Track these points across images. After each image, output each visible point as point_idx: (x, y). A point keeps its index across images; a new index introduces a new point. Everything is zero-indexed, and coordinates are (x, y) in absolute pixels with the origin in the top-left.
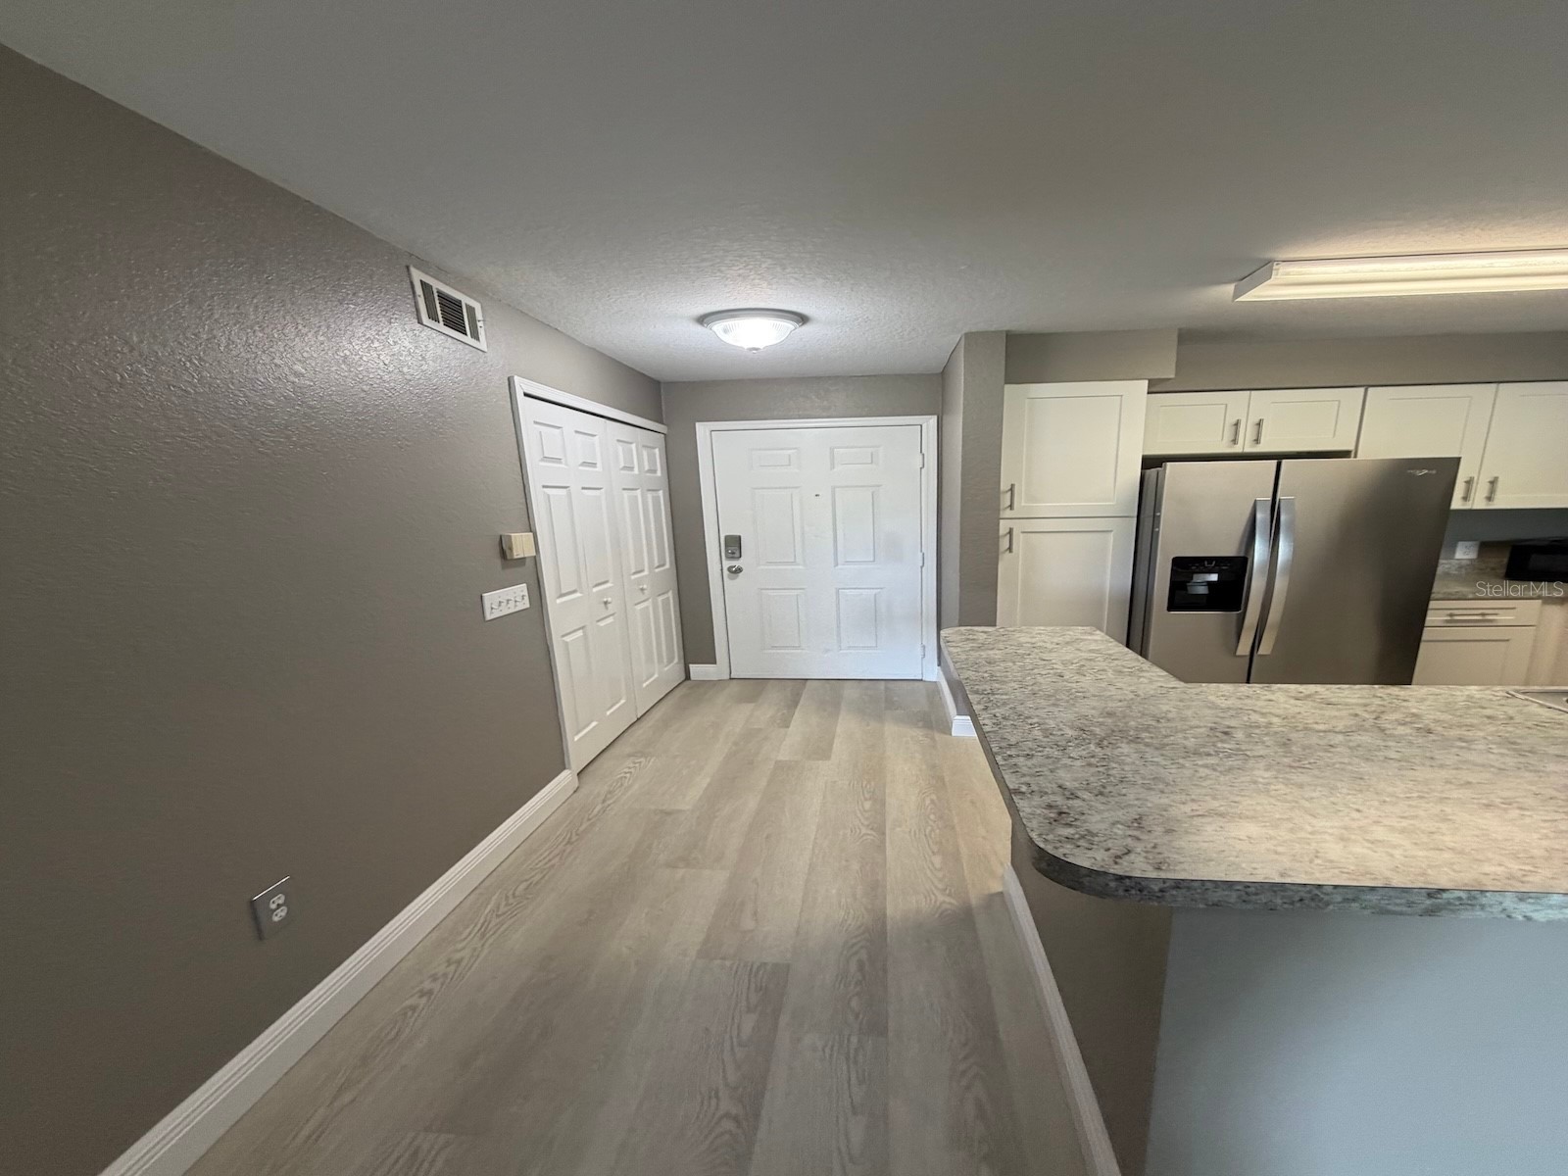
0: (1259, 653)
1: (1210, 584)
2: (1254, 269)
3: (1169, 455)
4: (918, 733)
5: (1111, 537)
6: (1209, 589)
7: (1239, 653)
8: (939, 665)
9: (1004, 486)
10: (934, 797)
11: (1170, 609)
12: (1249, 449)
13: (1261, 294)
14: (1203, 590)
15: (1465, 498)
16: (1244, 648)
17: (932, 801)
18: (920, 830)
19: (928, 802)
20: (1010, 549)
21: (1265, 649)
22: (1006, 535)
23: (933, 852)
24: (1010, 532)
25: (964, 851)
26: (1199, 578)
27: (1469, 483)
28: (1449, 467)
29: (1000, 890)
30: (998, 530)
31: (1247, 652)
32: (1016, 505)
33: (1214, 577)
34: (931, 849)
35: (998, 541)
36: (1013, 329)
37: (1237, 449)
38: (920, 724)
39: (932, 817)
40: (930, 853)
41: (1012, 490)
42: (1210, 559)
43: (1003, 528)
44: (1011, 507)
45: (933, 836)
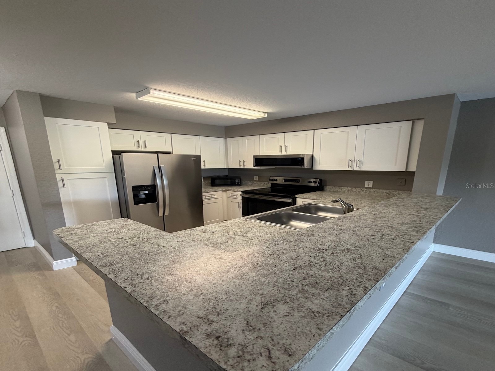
0: (166, 215)
1: (145, 194)
2: (142, 90)
3: (122, 150)
4: (33, 275)
5: (106, 179)
6: (146, 196)
7: (159, 216)
8: (34, 239)
9: (54, 160)
10: (56, 304)
11: (135, 204)
12: (143, 150)
13: (146, 98)
14: (144, 196)
15: (204, 166)
16: (161, 214)
17: (57, 307)
18: (56, 325)
19: (54, 308)
20: (64, 186)
21: (167, 213)
22: (60, 180)
23: (68, 334)
24: (62, 179)
25: (84, 326)
26: (142, 192)
27: (204, 162)
28: (198, 158)
29: (110, 338)
30: (56, 179)
31: (162, 215)
32: (62, 168)
33: (147, 192)
34: (66, 333)
35: (57, 183)
36: (42, 93)
37: (140, 150)
38: (34, 269)
39: (60, 315)
40: (67, 335)
41: (58, 161)
42: (144, 186)
43: (58, 177)
44: (60, 169)
45: (64, 325)
